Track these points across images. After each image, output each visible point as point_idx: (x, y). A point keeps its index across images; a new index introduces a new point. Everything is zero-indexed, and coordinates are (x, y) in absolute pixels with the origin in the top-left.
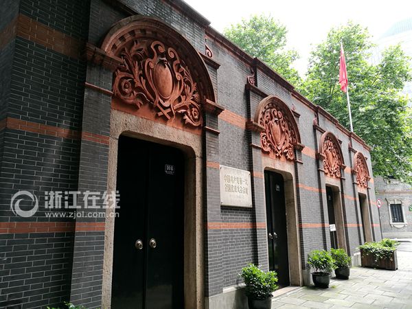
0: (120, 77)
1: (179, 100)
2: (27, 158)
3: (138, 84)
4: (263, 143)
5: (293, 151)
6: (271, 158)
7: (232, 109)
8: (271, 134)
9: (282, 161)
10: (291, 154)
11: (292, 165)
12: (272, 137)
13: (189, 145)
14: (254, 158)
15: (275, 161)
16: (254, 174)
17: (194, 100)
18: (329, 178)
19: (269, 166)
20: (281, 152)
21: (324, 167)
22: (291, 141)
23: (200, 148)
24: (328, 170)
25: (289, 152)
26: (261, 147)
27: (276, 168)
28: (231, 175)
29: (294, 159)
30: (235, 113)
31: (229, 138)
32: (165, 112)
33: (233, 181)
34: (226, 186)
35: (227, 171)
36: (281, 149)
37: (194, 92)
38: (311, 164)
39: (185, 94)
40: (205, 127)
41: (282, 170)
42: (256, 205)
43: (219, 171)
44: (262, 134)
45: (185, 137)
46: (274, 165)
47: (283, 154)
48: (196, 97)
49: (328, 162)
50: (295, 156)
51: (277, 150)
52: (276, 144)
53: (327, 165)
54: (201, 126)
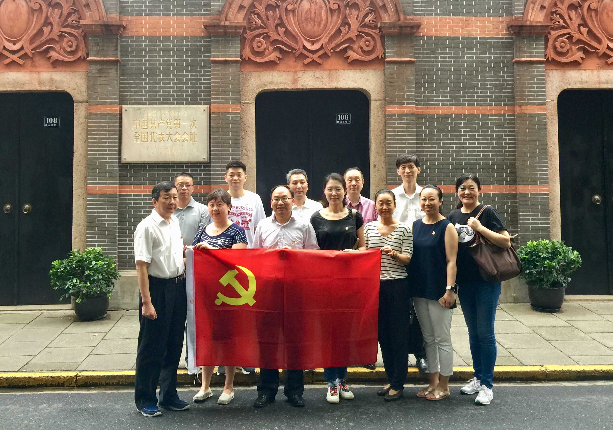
1: (40, 32)
4: (252, 49)
5: (378, 40)
6: (284, 71)
7: (167, 12)
8: (285, 26)
9: (328, 70)
10: (366, 49)
11: (372, 71)
12: (287, 32)
13: (61, 89)
14: (215, 82)
15: (298, 73)
16: (212, 108)
17: (68, 26)
18: (589, 72)
19: (276, 88)
20: (321, 52)
21: (555, 48)
22: (373, 21)
23: (84, 88)
24: (580, 54)
25: (355, 46)
26: (239, 59)
27: (301, 87)
28: (152, 117)
29: (380, 57)
30: (174, 15)
31: (156, 61)
32: (15, 57)
33: (157, 126)
34: (137, 135)
35: (140, 113)
36: (322, 47)
37: (69, 14)
38: (474, 54)
39: (51, 24)
40: (88, 59)
41: (325, 87)
42: (214, 158)
43: (120, 115)
44: (250, 34)
45: (52, 80)
46: (295, 81)
47: (330, 55)
48: (72, 21)
49: (590, 32)
50: (385, 50)
51: (306, 53)
52: (304, 41)
53: (579, 41)
54: (82, 58)
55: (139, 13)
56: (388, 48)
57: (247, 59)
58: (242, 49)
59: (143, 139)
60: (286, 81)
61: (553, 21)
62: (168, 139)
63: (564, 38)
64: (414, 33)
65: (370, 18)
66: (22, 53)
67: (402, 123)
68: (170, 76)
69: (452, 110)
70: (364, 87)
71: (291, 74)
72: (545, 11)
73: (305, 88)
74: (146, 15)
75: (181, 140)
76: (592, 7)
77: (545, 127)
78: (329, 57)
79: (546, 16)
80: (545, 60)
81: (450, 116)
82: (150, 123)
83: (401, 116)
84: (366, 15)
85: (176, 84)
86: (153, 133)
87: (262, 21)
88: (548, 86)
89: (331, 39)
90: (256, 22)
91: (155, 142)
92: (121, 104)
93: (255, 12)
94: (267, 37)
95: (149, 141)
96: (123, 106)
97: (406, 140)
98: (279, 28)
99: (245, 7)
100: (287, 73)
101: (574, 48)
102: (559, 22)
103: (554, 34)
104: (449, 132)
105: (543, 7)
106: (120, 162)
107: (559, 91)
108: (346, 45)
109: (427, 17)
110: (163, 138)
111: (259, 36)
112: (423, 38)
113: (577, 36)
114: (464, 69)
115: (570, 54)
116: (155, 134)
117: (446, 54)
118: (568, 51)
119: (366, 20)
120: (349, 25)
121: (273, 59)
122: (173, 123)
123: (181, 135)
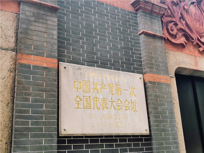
4: (168, 30)
6: (189, 54)
8: (185, 20)
12: (187, 24)
15: (197, 58)
19: (187, 67)
26: (163, 36)
27: (200, 69)
28: (94, 80)
31: (92, 22)
33: (99, 91)
34: (78, 99)
35: (81, 73)
44: (165, 19)
46: (196, 64)
51: (199, 43)
52: (197, 34)
57: (166, 38)
59: (85, 104)
60: (191, 62)
62: (111, 106)
68: (106, 40)
71: (193, 58)
75: (124, 108)
82: (92, 86)
85: (112, 49)
86: (95, 98)
87: (171, 12)
91: (98, 109)
95: (91, 107)
96: (60, 62)
98: (182, 20)
110: (105, 105)
111: (171, 22)
116: (98, 100)
121: (183, 43)
122: (114, 89)
123: (123, 102)
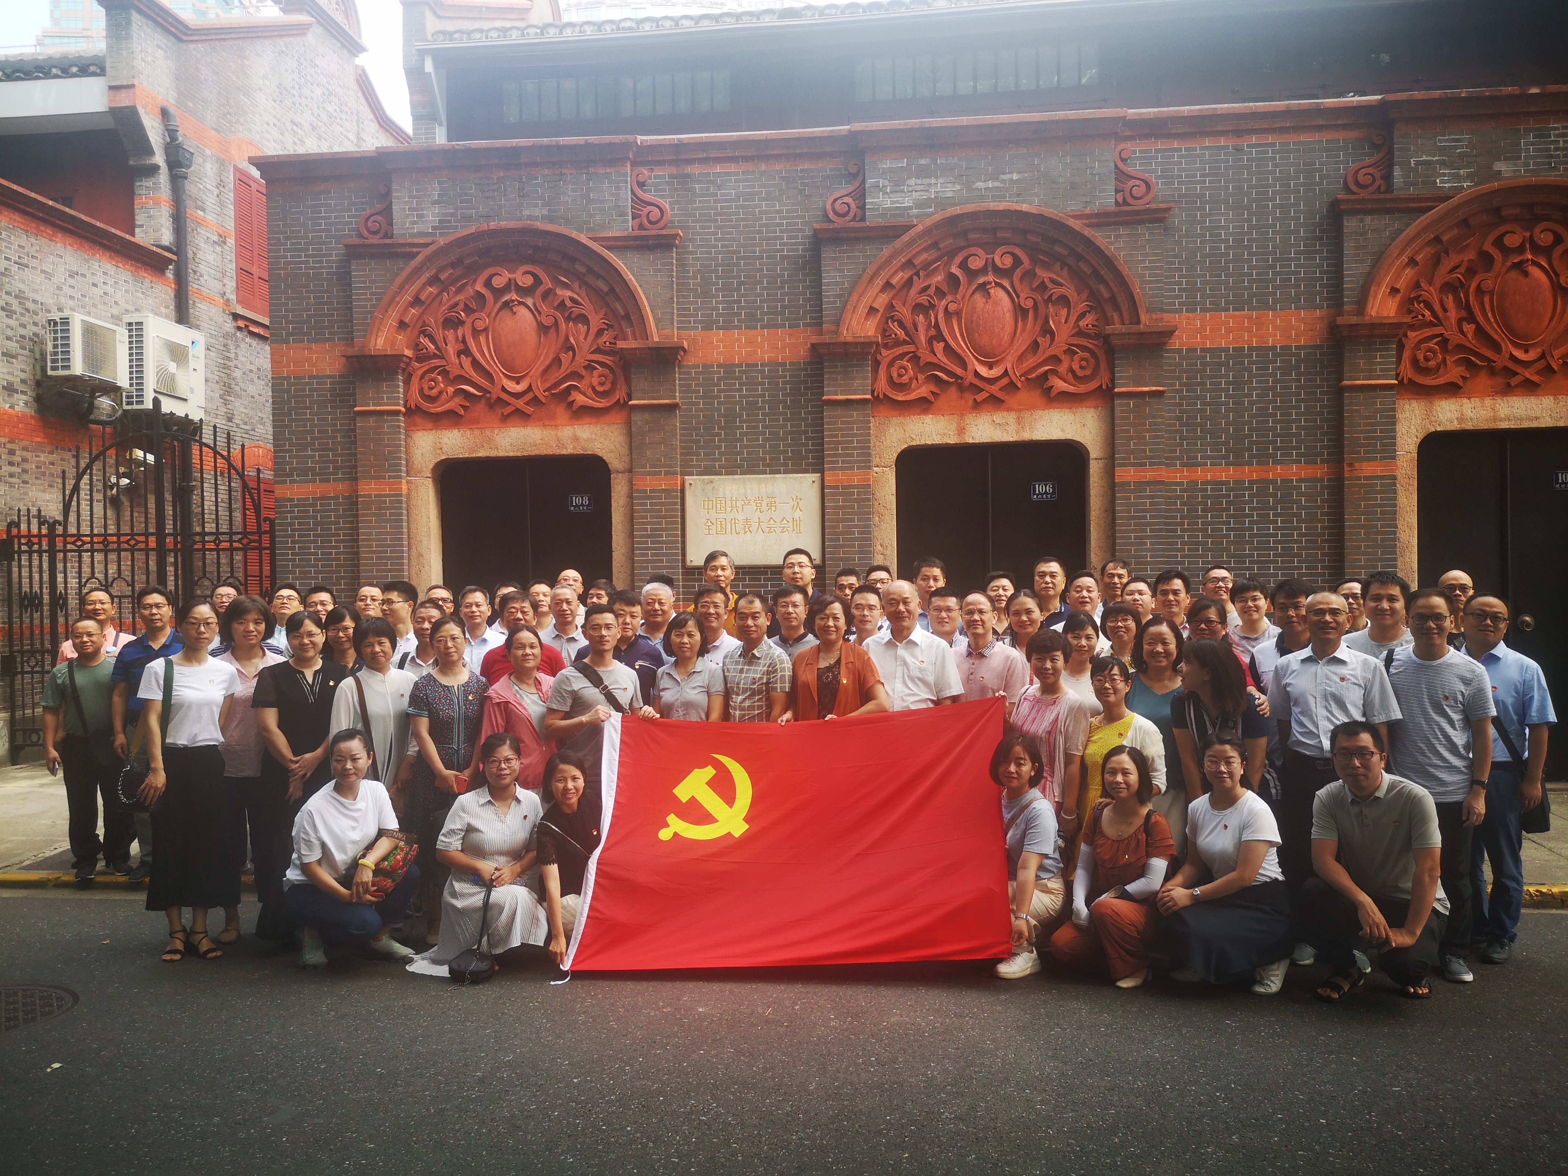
0: (420, 372)
1: (557, 361)
2: (302, 530)
3: (455, 371)
4: (890, 379)
5: (1102, 358)
6: (943, 415)
7: (751, 322)
8: (944, 339)
9: (1016, 411)
10: (1081, 373)
11: (1092, 410)
12: (948, 348)
13: (589, 453)
14: (830, 436)
15: (966, 418)
16: (827, 478)
17: (598, 351)
18: (1476, 401)
19: (929, 442)
20: (1005, 381)
21: (1415, 362)
22: (1093, 326)
23: (624, 451)
24: (1461, 370)
25: (1063, 369)
26: (869, 396)
27: (971, 441)
28: (732, 495)
29: (1104, 387)
30: (762, 328)
31: (736, 403)
32: (520, 403)
33: (740, 510)
34: (709, 524)
35: (713, 488)
36: (1006, 373)
37: (600, 333)
38: (1270, 375)
39: (572, 348)
40: (630, 403)
41: (1011, 439)
42: (830, 559)
43: (683, 491)
44: (886, 355)
45: (576, 439)
46: (961, 431)
47: (1019, 385)
48: (605, 343)
49: (1480, 331)
50: (1113, 373)
51: (978, 383)
52: (976, 363)
53: (1461, 348)
54: (622, 401)
55: (708, 326)
56: (1119, 372)
57: (881, 396)
58: (875, 379)
60: (946, 431)
61: (1413, 315)
62: (758, 529)
63: (1431, 345)
64: (1165, 343)
65: (1089, 319)
66: (529, 396)
67: (1141, 497)
68: (757, 427)
69: (1227, 474)
70: (1077, 438)
71: (955, 418)
72: (1398, 297)
73: (977, 441)
74: (718, 328)
75: (779, 530)
76: (1484, 287)
77: (1395, 499)
78: (1018, 388)
79: (1401, 306)
80: (1396, 382)
81: (1226, 483)
82: (729, 504)
83: (1140, 485)
84: (1082, 316)
85: (767, 440)
86: (733, 520)
87: (907, 334)
88: (1401, 428)
89: (1021, 359)
90: (896, 335)
91: (737, 533)
92: (684, 474)
93: (895, 318)
94: (915, 359)
95: (728, 532)
96: (686, 477)
97: (1149, 524)
98: (935, 343)
99: (878, 310)
100: (946, 417)
101: (1450, 359)
102: (1423, 316)
103: (1413, 336)
104: (1224, 510)
105: (1394, 291)
106: (684, 566)
107: (1421, 436)
108: (1047, 368)
109: (1188, 314)
110: (749, 528)
111: (902, 356)
112: (1179, 351)
113: (1455, 338)
114: (1251, 403)
115: (1442, 370)
116: (737, 521)
117: (1221, 377)
118: (1438, 366)
119: (1081, 323)
120: (1052, 333)
121: (925, 395)
122: (764, 504)
123: (778, 522)
